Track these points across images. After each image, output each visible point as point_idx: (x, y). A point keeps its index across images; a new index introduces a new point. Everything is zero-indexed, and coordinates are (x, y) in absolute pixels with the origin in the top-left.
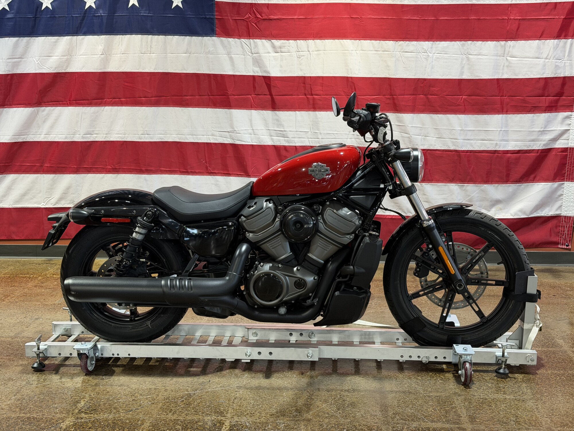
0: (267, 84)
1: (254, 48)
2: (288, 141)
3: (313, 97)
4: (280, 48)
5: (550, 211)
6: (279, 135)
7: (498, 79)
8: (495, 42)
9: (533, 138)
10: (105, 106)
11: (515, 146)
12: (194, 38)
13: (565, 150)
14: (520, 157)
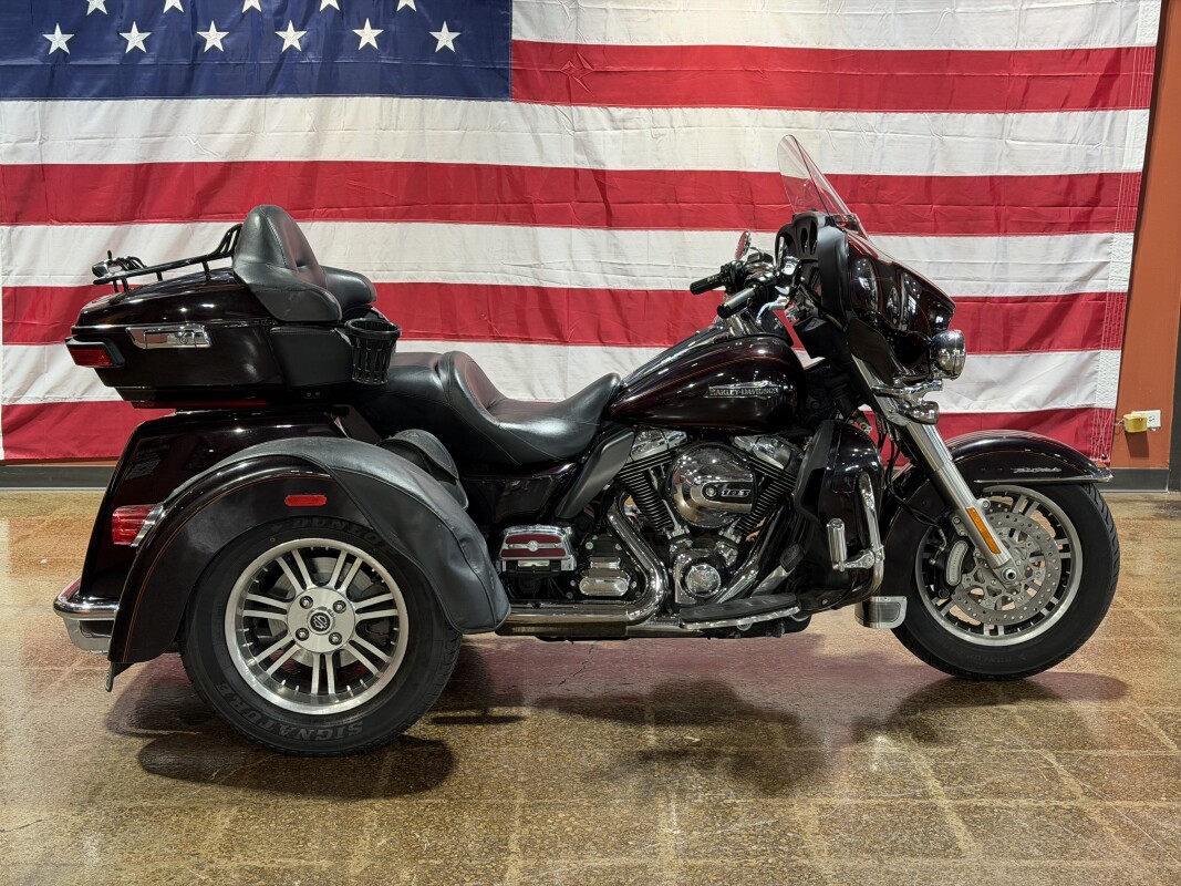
0: (598, 182)
1: (579, 122)
2: (632, 282)
3: (679, 207)
4: (623, 121)
5: (1075, 399)
6: (619, 271)
7: (992, 178)
8: (987, 114)
9: (1049, 276)
10: (314, 221)
11: (1020, 290)
12: (474, 104)
13: (1101, 296)
14: (1027, 307)
